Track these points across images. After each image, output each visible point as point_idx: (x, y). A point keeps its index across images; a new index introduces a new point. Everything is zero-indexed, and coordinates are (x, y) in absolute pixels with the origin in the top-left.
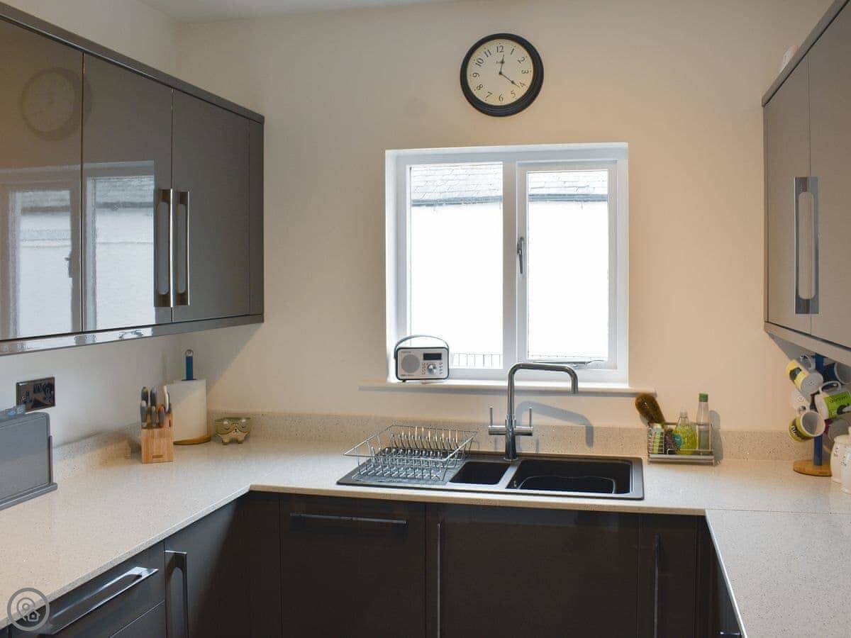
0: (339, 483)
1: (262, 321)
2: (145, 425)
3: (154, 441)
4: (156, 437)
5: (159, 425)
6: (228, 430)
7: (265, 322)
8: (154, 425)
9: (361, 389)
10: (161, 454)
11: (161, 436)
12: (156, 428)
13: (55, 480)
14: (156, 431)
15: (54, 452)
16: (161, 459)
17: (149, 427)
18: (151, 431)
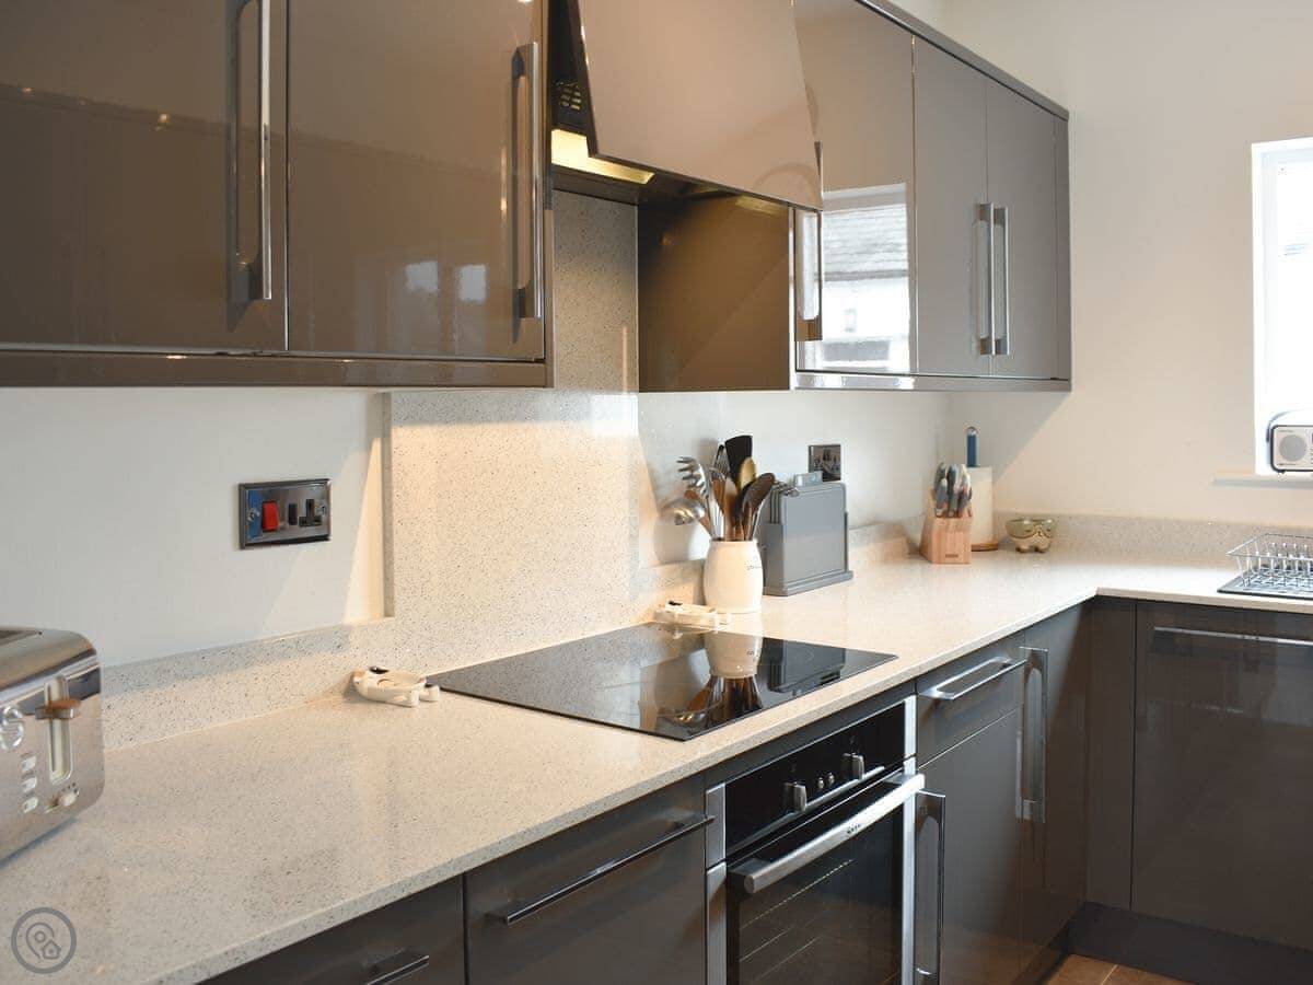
0: (1220, 591)
1: (1068, 389)
2: (940, 512)
3: (947, 534)
4: (950, 529)
5: (957, 514)
6: (1028, 533)
7: (1073, 393)
8: (951, 514)
9: (1217, 483)
10: (956, 553)
11: (958, 529)
12: (954, 517)
13: (851, 567)
14: (953, 521)
15: (851, 533)
16: (957, 560)
17: (945, 515)
18: (946, 521)
